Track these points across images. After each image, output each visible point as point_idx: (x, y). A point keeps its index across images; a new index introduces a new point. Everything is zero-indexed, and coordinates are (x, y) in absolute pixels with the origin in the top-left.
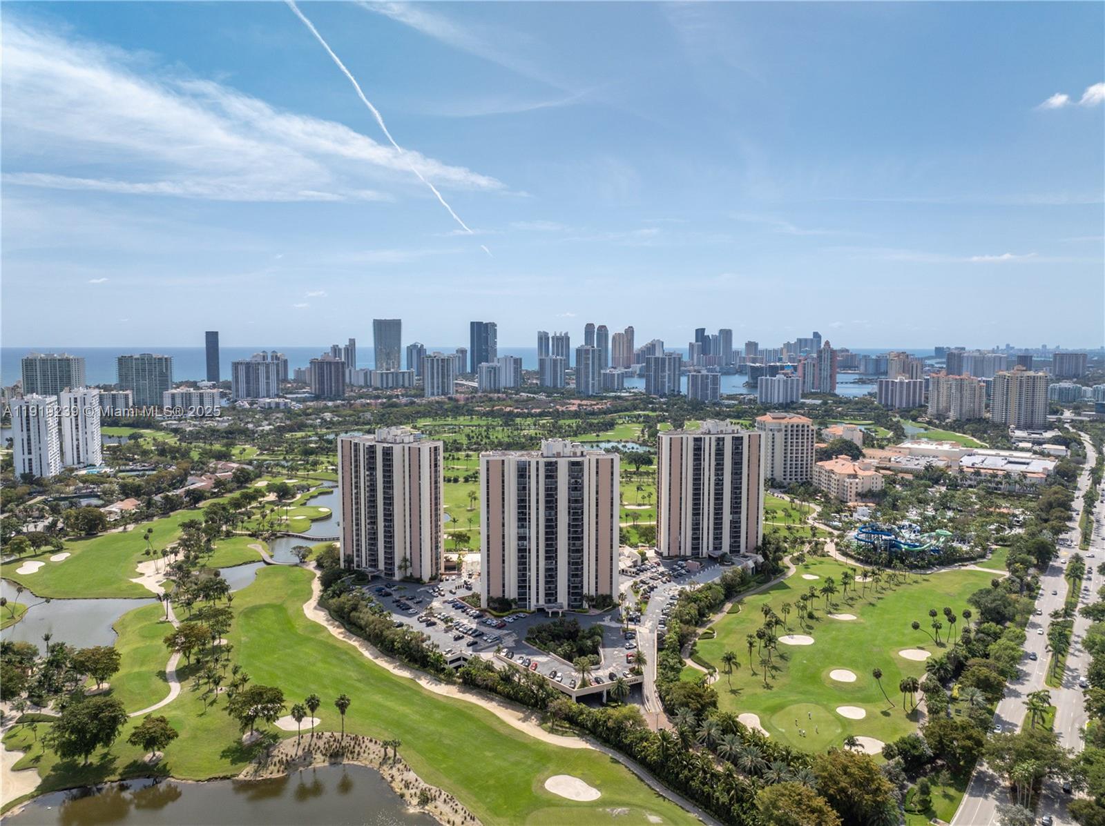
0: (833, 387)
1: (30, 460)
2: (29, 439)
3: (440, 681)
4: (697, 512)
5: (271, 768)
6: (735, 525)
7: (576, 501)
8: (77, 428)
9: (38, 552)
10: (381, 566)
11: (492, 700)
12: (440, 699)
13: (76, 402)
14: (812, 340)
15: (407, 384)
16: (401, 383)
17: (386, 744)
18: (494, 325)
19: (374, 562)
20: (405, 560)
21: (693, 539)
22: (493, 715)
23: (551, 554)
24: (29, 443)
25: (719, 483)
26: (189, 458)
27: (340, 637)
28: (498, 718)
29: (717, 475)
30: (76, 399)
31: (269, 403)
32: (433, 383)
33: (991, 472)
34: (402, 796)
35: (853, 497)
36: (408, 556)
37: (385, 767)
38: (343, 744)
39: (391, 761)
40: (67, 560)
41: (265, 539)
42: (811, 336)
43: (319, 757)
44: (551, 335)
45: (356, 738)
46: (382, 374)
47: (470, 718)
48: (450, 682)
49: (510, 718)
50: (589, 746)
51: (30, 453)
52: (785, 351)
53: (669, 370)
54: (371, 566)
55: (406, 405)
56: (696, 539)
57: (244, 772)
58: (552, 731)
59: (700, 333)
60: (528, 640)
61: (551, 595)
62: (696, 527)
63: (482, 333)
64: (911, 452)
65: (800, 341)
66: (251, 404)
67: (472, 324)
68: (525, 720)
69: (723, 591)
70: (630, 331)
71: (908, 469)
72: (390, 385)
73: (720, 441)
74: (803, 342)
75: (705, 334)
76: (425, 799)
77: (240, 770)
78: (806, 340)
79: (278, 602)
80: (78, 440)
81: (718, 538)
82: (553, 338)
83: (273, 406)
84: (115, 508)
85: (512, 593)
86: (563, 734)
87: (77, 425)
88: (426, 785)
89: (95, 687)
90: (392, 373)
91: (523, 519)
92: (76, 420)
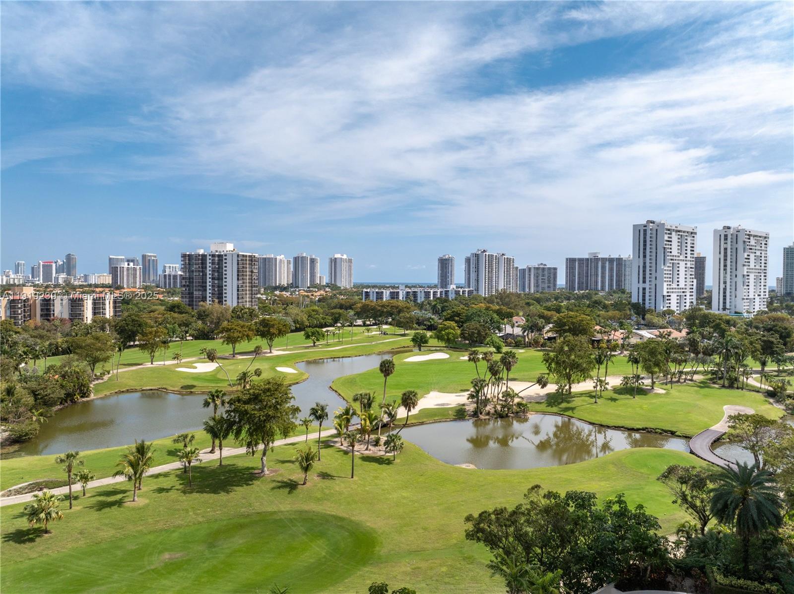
1: (644, 289)
2: (644, 267)
8: (725, 270)
13: (726, 239)
24: (644, 271)
51: (644, 282)
80: (725, 283)
87: (725, 266)
92: (725, 260)
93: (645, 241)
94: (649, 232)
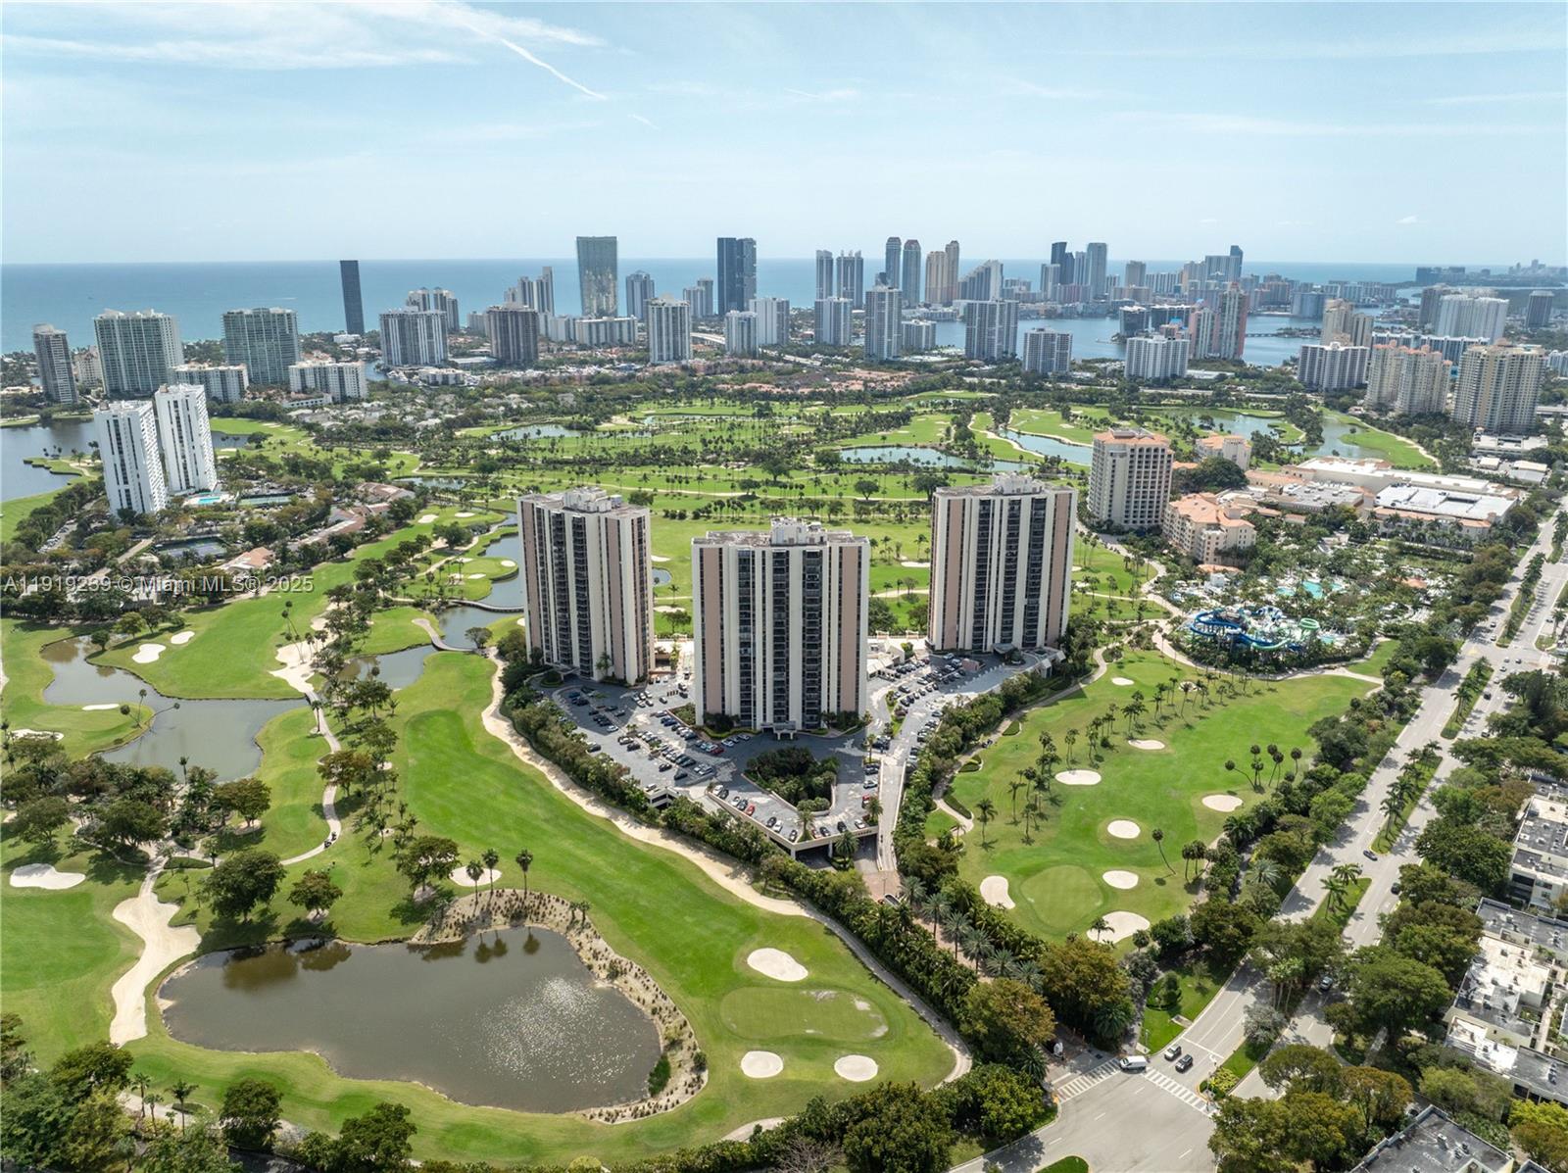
0: (1239, 349)
1: (127, 491)
2: (123, 465)
3: (640, 823)
4: (981, 594)
5: (447, 930)
6: (1031, 613)
7: (812, 601)
8: (181, 442)
9: (156, 631)
10: (576, 662)
11: (699, 849)
12: (640, 847)
13: (176, 406)
14: (1228, 259)
15: (625, 339)
16: (617, 337)
17: (573, 906)
18: (752, 242)
19: (567, 657)
20: (605, 657)
21: (975, 629)
22: (699, 870)
23: (781, 664)
24: (123, 469)
25: (1012, 560)
26: (330, 477)
27: (525, 759)
28: (704, 874)
29: (1009, 548)
30: (176, 402)
31: (434, 376)
32: (661, 342)
33: (1414, 516)
34: (590, 967)
35: (1211, 556)
36: (609, 653)
37: (572, 932)
38: (527, 903)
39: (579, 926)
40: (192, 645)
41: (433, 611)
42: (1227, 253)
43: (499, 918)
44: (835, 257)
45: (540, 897)
46: (590, 324)
47: (672, 873)
48: (651, 823)
49: (717, 871)
50: (803, 913)
51: (126, 483)
52: (1186, 275)
53: (1001, 322)
54: (564, 662)
55: (623, 380)
56: (979, 629)
57: (417, 935)
58: (764, 892)
59: (1059, 249)
60: (747, 773)
61: (781, 712)
62: (979, 614)
63: (735, 256)
64: (1317, 477)
65: (1209, 259)
66: (410, 376)
67: (720, 241)
68: (734, 876)
69: (1001, 704)
70: (953, 248)
71: (1302, 507)
72: (602, 340)
73: (1015, 505)
74: (1214, 262)
75: (1068, 250)
76: (614, 973)
77: (413, 932)
78: (1219, 259)
79: (450, 707)
80: (184, 457)
81: (1007, 627)
82: (839, 260)
83: (440, 380)
84: (243, 562)
85: (733, 707)
86: (776, 896)
87: (181, 437)
88: (616, 957)
89: (244, 825)
90: (605, 323)
91: (746, 620)
92: (180, 430)
93: (118, 434)
94: (121, 424)
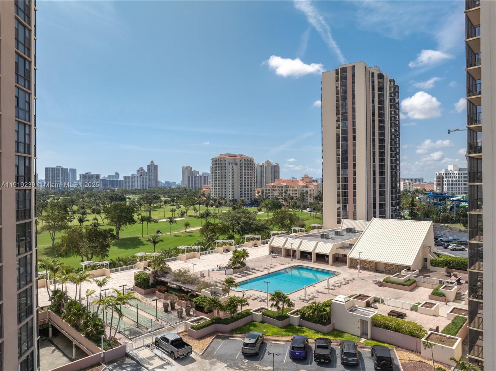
0: (156, 184)
53: (62, 176)
